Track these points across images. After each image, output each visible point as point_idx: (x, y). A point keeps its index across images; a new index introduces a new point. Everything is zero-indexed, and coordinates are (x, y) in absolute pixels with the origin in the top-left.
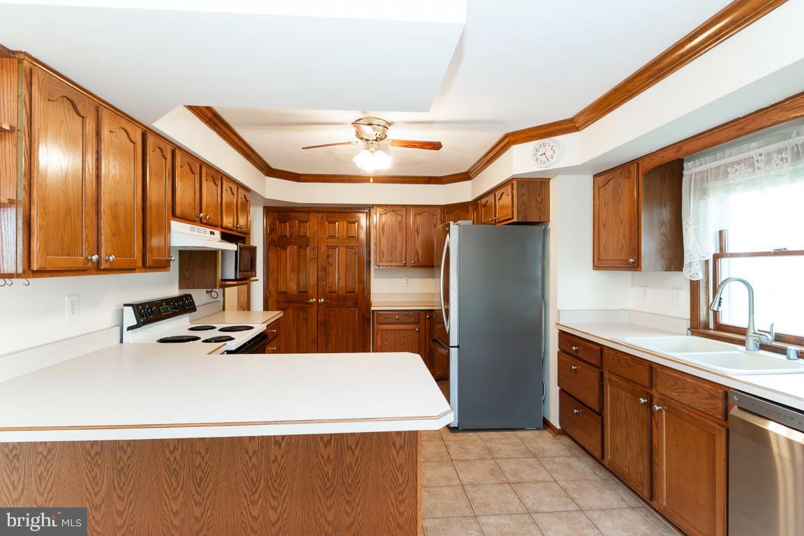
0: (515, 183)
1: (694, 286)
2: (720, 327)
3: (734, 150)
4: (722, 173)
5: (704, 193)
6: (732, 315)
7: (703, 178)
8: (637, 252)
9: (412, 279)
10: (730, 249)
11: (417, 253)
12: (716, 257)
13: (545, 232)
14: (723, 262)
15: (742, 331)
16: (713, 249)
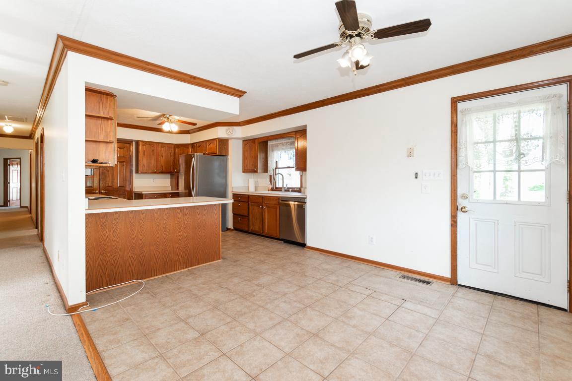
0: (217, 140)
1: (271, 176)
2: (276, 188)
3: (280, 140)
4: (277, 145)
5: (273, 151)
6: (279, 185)
7: (273, 146)
8: (256, 167)
9: (156, 180)
10: (279, 166)
11: (162, 166)
12: (276, 168)
13: (227, 159)
14: (277, 170)
15: (281, 188)
16: (275, 167)
